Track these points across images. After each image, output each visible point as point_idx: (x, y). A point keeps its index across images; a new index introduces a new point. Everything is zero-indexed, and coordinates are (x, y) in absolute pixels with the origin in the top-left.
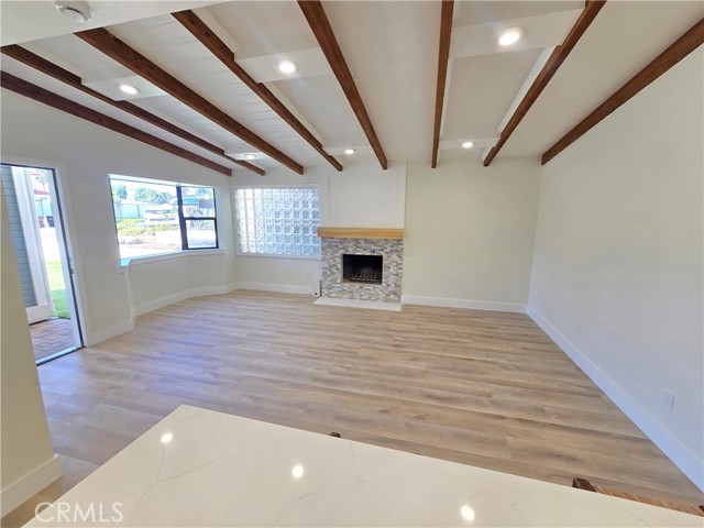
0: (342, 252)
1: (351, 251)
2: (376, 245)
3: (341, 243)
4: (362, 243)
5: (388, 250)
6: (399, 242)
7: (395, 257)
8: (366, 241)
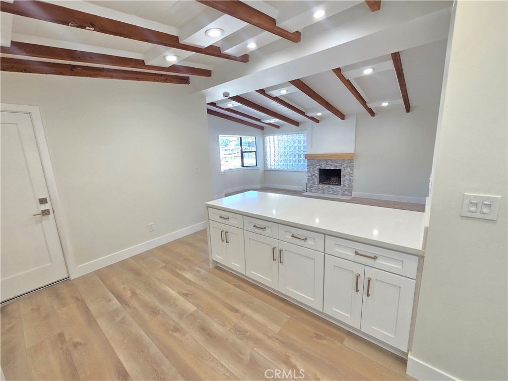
0: (318, 167)
1: (323, 167)
2: (337, 163)
3: (318, 162)
4: (330, 162)
5: (344, 166)
6: (351, 161)
7: (349, 170)
8: (332, 161)
